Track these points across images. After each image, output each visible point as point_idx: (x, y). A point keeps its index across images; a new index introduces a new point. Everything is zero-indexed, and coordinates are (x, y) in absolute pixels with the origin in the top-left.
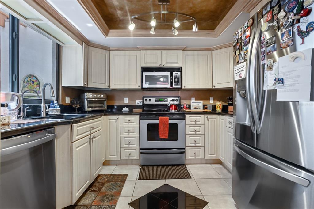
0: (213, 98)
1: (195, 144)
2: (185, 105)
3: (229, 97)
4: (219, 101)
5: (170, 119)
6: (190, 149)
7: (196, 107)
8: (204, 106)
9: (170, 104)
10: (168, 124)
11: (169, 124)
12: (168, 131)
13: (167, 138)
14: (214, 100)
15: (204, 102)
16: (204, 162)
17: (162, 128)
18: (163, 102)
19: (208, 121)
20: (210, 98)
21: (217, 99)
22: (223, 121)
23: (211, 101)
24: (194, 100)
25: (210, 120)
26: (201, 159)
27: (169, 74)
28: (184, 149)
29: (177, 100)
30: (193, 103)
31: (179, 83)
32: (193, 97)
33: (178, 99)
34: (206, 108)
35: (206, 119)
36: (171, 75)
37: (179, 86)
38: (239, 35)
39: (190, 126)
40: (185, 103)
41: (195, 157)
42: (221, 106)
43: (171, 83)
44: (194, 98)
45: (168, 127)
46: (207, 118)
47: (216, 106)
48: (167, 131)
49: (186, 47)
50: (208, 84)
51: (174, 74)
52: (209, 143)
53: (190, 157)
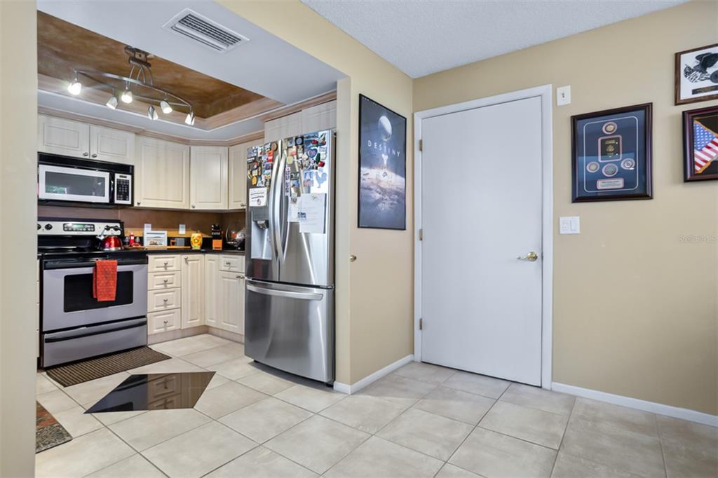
0: (184, 226)
1: (165, 305)
2: (132, 238)
3: (214, 225)
4: (195, 230)
5: (119, 264)
6: (155, 316)
7: (155, 241)
8: (170, 240)
9: (105, 236)
10: (116, 273)
11: (118, 273)
12: (115, 287)
13: (114, 299)
14: (187, 228)
15: (170, 232)
16: (179, 335)
17: (102, 282)
18: (83, 231)
19: (186, 265)
20: (180, 226)
21: (193, 227)
22: (213, 262)
23: (182, 231)
24: (150, 229)
25: (190, 262)
26: (175, 330)
27: (106, 175)
28: (144, 317)
29: (116, 229)
30: (148, 233)
31: (128, 195)
32: (147, 223)
33: (118, 225)
34: (173, 244)
35: (183, 260)
36: (112, 178)
37: (129, 202)
38: (257, 153)
39: (155, 276)
40: (132, 234)
41: (166, 329)
42: (201, 240)
43: (111, 194)
44: (150, 225)
45: (116, 279)
46: (186, 259)
47: (192, 240)
48: (113, 287)
49: (144, 130)
50: (181, 201)
51: (117, 176)
52: (189, 301)
53: (155, 331)
